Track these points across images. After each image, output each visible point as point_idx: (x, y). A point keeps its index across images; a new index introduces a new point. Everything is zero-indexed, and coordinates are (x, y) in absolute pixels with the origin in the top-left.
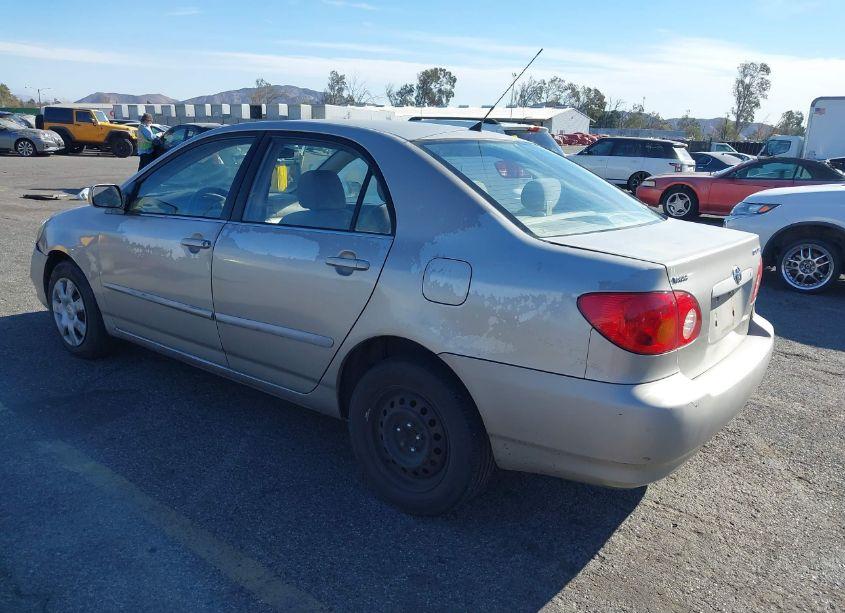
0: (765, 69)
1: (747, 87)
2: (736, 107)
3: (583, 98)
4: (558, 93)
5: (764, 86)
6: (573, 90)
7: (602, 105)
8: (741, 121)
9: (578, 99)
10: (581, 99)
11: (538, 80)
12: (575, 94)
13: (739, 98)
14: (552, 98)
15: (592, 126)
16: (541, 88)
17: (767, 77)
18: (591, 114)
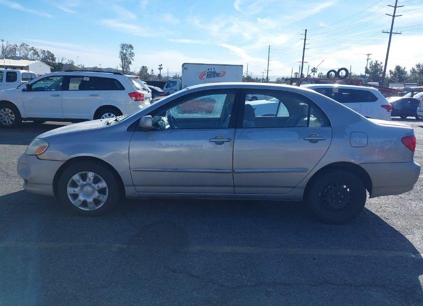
0: (131, 47)
1: (125, 55)
2: (121, 64)
3: (41, 55)
4: (26, 52)
5: (132, 54)
6: (35, 51)
7: (54, 59)
8: (125, 70)
9: (38, 56)
10: (41, 56)
11: (13, 44)
12: (36, 53)
13: (122, 60)
14: (22, 54)
15: (52, 70)
16: (15, 49)
17: (132, 51)
18: (49, 64)
